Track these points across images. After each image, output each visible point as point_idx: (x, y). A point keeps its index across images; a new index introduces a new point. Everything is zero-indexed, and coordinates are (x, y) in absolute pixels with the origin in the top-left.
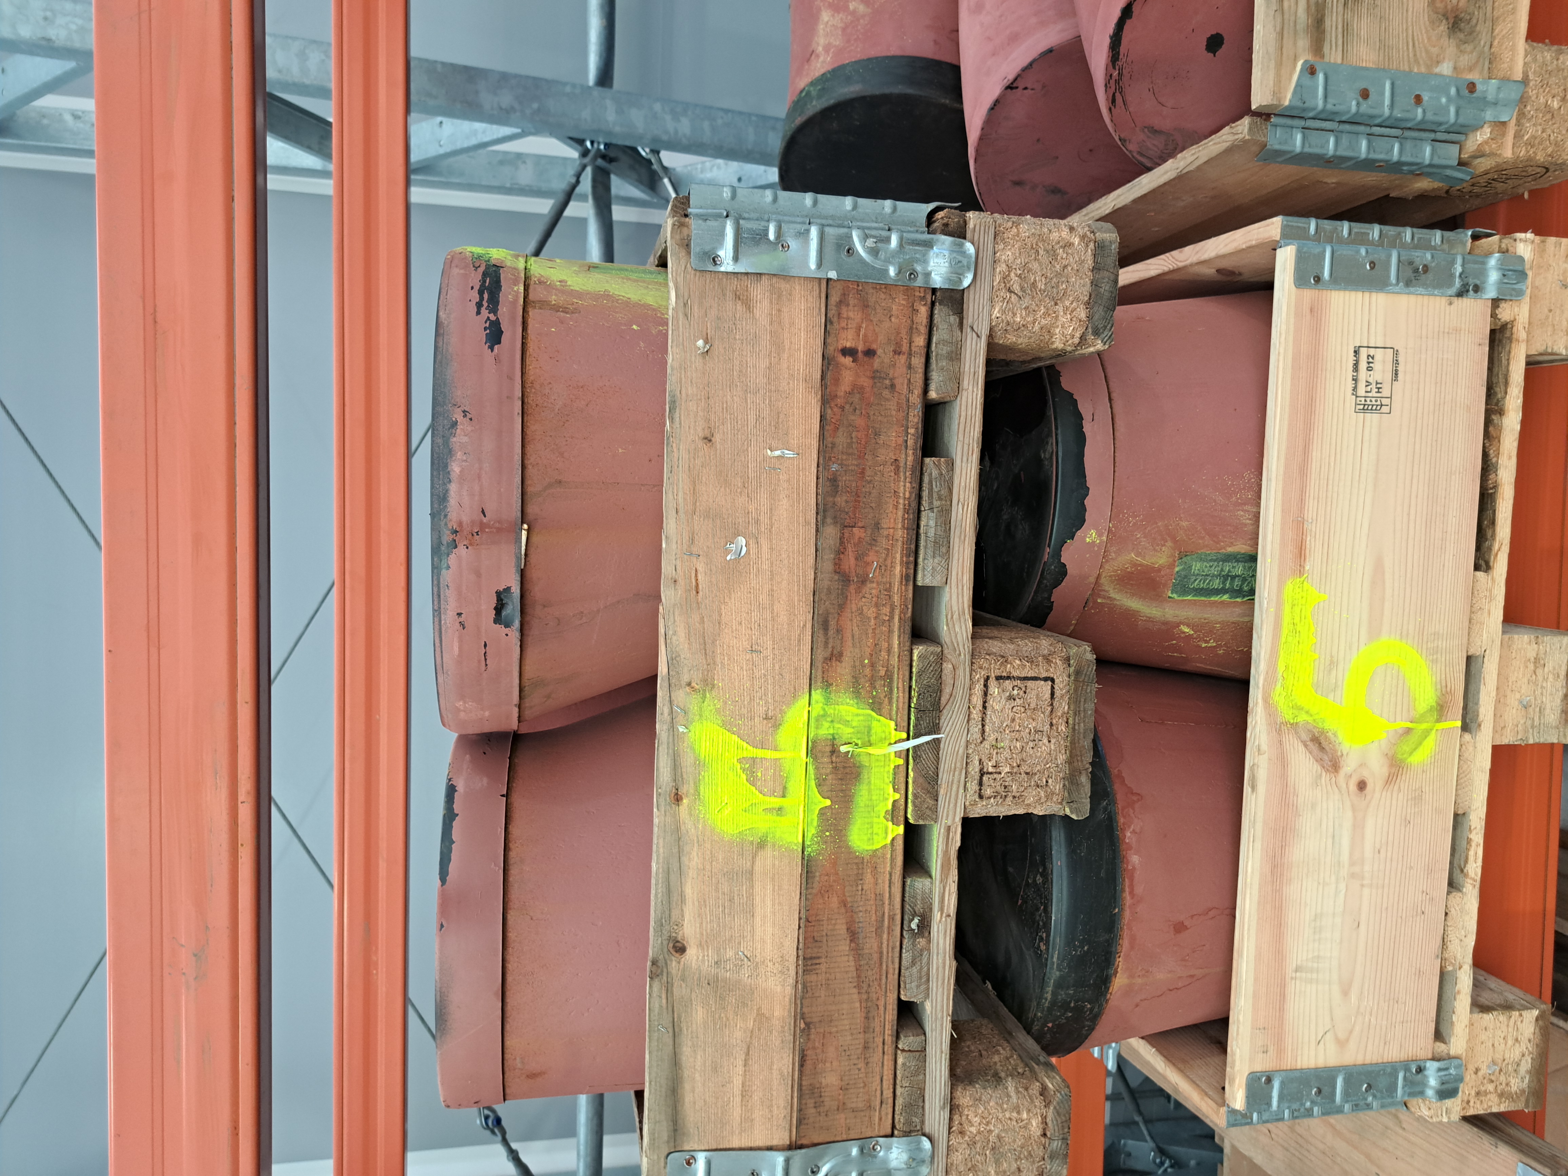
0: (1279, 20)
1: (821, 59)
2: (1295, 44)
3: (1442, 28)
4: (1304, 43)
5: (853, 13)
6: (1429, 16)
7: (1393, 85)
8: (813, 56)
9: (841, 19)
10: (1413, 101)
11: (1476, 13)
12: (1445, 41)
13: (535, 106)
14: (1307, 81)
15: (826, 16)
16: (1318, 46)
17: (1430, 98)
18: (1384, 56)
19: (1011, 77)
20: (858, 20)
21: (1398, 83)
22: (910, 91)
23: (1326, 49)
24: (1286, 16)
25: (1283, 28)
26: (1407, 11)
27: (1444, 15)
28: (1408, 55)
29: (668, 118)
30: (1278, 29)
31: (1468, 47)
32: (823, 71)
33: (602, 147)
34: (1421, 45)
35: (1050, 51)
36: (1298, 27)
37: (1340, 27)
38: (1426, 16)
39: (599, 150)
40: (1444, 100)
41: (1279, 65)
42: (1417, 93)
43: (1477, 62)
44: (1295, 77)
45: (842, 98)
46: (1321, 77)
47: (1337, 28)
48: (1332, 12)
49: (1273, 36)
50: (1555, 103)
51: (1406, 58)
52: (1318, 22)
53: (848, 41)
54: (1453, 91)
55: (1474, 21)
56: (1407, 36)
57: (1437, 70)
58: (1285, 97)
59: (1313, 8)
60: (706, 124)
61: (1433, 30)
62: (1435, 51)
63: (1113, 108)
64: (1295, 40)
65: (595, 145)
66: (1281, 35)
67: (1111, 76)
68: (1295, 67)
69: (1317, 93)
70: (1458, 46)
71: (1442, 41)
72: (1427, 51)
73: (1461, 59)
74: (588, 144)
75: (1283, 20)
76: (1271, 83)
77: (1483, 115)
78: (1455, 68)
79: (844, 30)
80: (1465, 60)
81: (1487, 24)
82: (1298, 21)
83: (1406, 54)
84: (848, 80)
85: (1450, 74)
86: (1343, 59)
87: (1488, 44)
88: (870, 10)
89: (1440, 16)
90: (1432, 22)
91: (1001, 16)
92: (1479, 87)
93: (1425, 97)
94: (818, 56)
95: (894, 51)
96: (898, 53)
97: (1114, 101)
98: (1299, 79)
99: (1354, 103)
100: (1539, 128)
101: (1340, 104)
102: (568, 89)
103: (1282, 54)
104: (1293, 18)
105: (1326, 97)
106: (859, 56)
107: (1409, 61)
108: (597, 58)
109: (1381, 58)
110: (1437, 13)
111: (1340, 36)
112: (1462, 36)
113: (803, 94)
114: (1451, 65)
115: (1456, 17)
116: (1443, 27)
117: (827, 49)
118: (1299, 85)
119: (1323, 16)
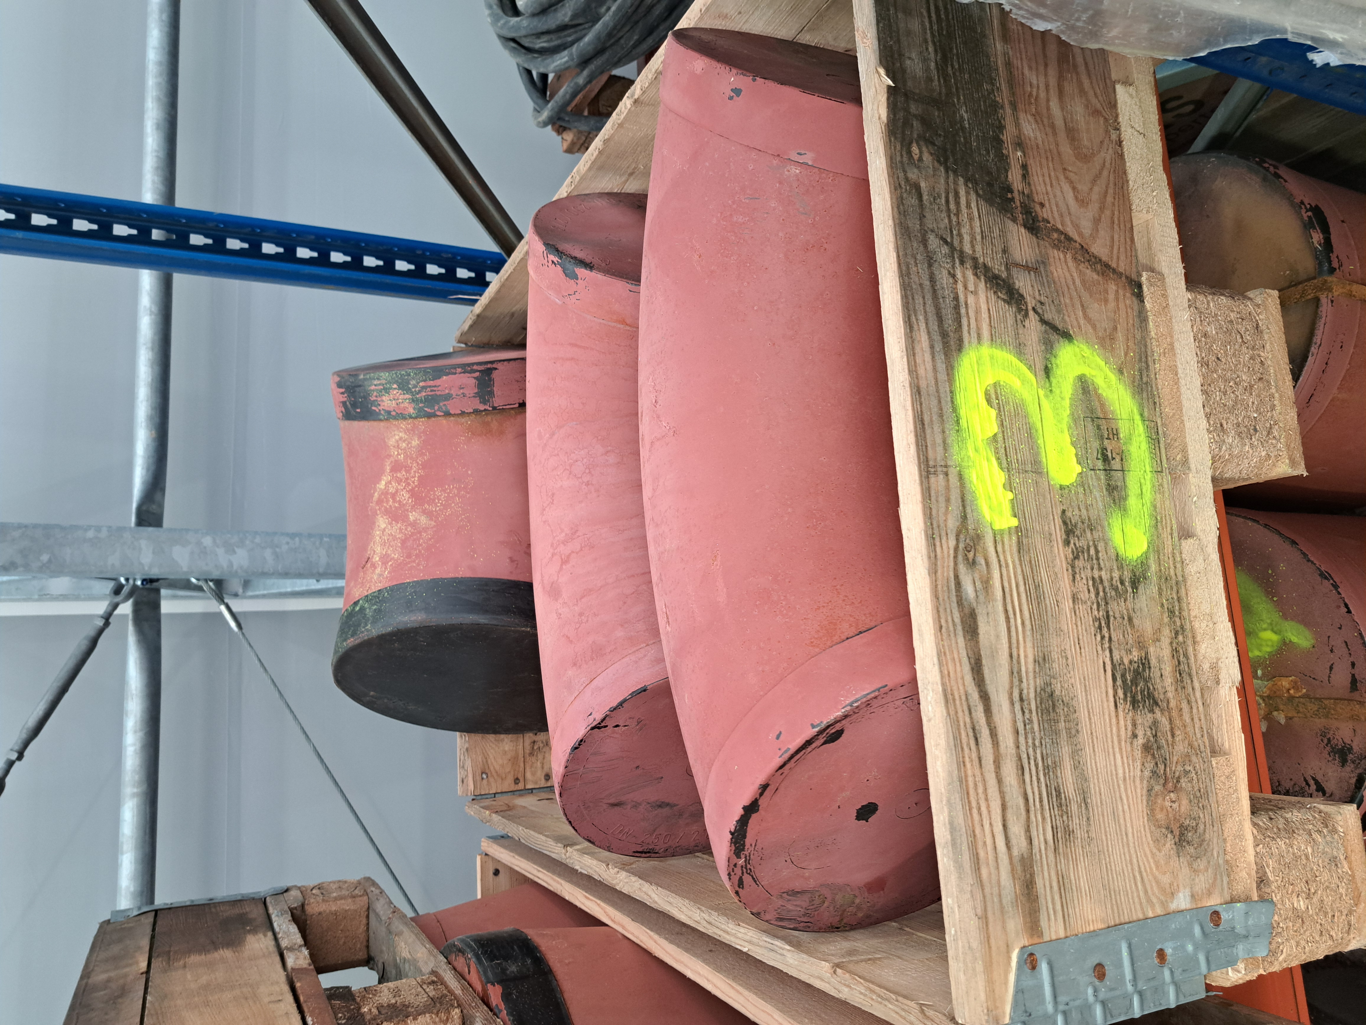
0: (979, 896)
1: (378, 571)
2: (1004, 928)
3: (1168, 845)
4: (1015, 923)
5: (414, 524)
6: (1151, 832)
7: (1130, 946)
8: (369, 565)
9: (400, 529)
10: (1156, 961)
11: (1202, 816)
12: (1174, 862)
13: (45, 558)
14: (1028, 982)
15: (382, 522)
16: (1033, 927)
17: (1174, 949)
18: (1112, 904)
19: (598, 717)
20: (420, 532)
21: (1135, 941)
22: (482, 619)
23: (1044, 923)
24: (987, 890)
25: (985, 910)
26: (1126, 834)
27: (1167, 828)
28: (1139, 896)
29: (220, 551)
30: (979, 912)
31: (1201, 864)
32: (380, 586)
33: (139, 583)
34: (1150, 877)
35: (644, 690)
36: (1004, 901)
37: (1055, 884)
38: (1149, 835)
39: (135, 586)
40: (1190, 948)
41: (989, 967)
42: (1159, 947)
43: (1215, 879)
44: (1012, 977)
45: (401, 627)
46: (1044, 967)
47: (1051, 887)
48: (1042, 866)
49: (973, 924)
50: (1302, 903)
51: (1136, 900)
52: (1027, 886)
53: (409, 556)
54: (1197, 930)
55: (1201, 827)
56: (1132, 869)
57: (1173, 906)
58: (1004, 1013)
59: (1019, 868)
60: (268, 553)
61: (1160, 850)
62: (1166, 879)
63: (740, 890)
64: (1004, 922)
65: (131, 582)
66: (984, 918)
67: (735, 865)
68: (1009, 958)
69: (1043, 995)
70: (1190, 865)
71: (1171, 863)
72: (1157, 882)
73: (1197, 880)
74: (122, 580)
75: (984, 897)
76: (983, 996)
77: (1235, 951)
78: (1193, 896)
79: (403, 542)
80: (1202, 882)
81: (1215, 829)
82: (1003, 892)
83: (1135, 895)
84: (409, 606)
85: (1188, 906)
86: (1065, 929)
87: (1221, 852)
88: (433, 523)
89: (1164, 830)
90: (1156, 841)
91: (581, 614)
92: (1224, 916)
93: (1169, 951)
94: (374, 566)
95: (463, 572)
96: (469, 574)
97: (741, 883)
98: (1018, 980)
99: (1090, 991)
100: (1293, 943)
101: (1074, 1000)
102: (90, 534)
103: (990, 947)
104: (995, 890)
105: (1055, 997)
106: (421, 576)
107: (1141, 904)
108: (144, 472)
109: (1109, 911)
110: (1160, 827)
111: (1057, 897)
112: (1191, 850)
113: (357, 608)
114: (1188, 892)
115: (1181, 826)
116: (1169, 843)
117: (385, 559)
118: (1019, 991)
119: (1032, 875)
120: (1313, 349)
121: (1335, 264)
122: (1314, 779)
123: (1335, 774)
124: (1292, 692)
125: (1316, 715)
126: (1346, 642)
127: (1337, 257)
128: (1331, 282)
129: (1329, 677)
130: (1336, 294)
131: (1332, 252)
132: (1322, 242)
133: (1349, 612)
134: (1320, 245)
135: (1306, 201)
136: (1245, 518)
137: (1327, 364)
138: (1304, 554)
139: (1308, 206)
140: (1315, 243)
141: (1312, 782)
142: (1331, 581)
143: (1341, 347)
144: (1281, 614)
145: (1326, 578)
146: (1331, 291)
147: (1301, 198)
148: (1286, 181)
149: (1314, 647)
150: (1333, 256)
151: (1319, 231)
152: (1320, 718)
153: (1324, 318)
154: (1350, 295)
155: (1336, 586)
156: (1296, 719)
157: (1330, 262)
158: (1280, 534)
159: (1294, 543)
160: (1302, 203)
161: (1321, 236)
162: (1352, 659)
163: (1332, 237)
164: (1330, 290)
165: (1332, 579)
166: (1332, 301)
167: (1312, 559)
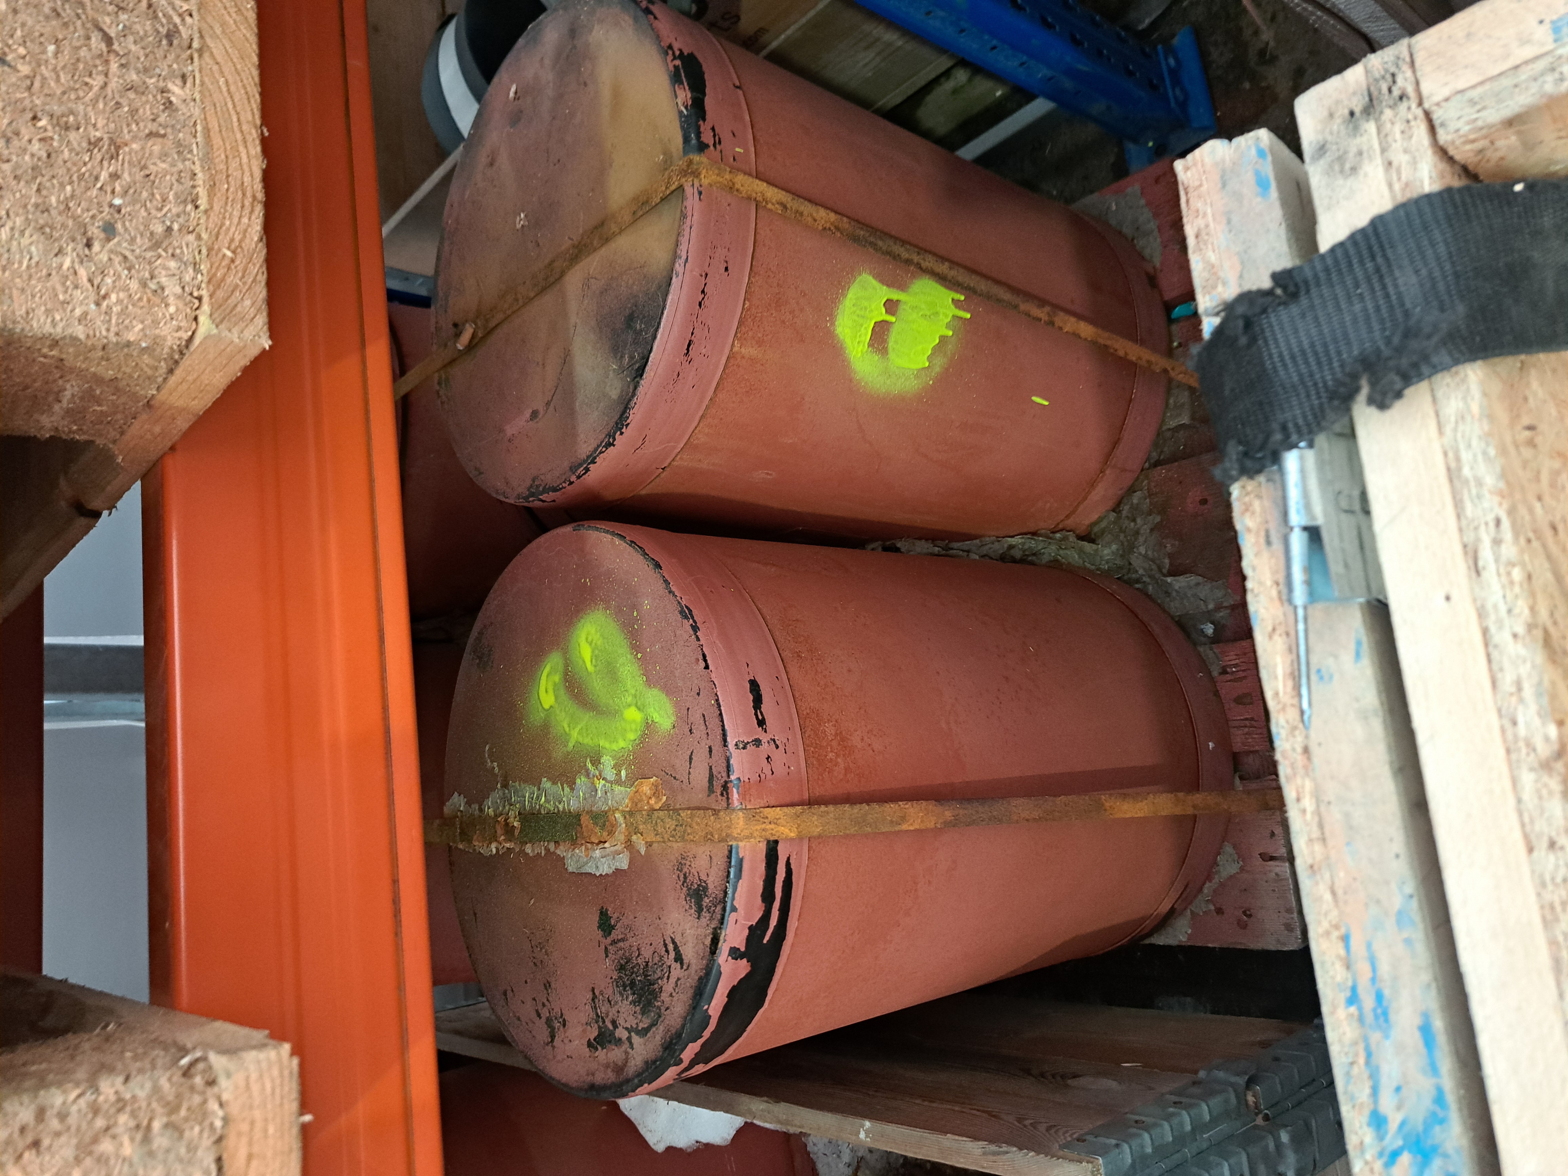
120: (679, 267)
121: (707, 137)
122: (674, 942)
123: (692, 932)
124: (652, 801)
125: (673, 836)
126: (704, 716)
127: (713, 129)
128: (699, 163)
129: (689, 773)
130: (705, 182)
131: (704, 120)
132: (690, 103)
133: (707, 667)
134: (686, 108)
135: (676, 46)
136: (613, 534)
137: (703, 292)
138: (666, 581)
139: (677, 53)
140: (680, 104)
141: (671, 947)
142: (691, 621)
143: (726, 269)
144: (645, 679)
145: (686, 617)
146: (697, 177)
147: (671, 40)
148: (655, 18)
149: (674, 727)
150: (705, 128)
151: (687, 88)
152: (676, 841)
153: (689, 218)
154: (731, 188)
155: (695, 628)
156: (655, 845)
157: (698, 135)
158: (645, 554)
159: (658, 566)
160: (670, 47)
161: (689, 95)
162: (709, 743)
163: (707, 100)
164: (696, 174)
165: (693, 618)
166: (700, 193)
167: (673, 589)
